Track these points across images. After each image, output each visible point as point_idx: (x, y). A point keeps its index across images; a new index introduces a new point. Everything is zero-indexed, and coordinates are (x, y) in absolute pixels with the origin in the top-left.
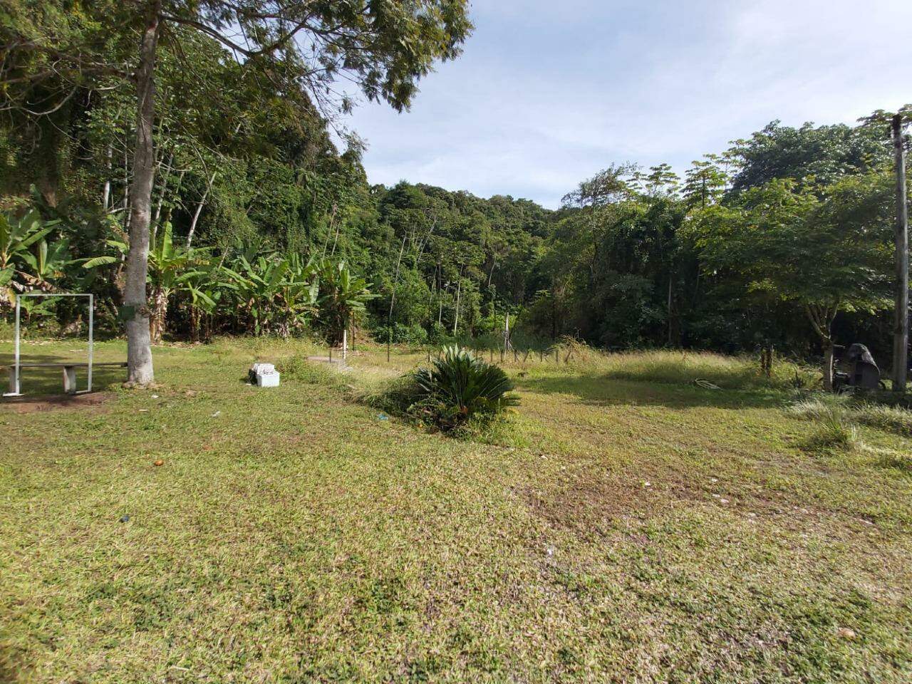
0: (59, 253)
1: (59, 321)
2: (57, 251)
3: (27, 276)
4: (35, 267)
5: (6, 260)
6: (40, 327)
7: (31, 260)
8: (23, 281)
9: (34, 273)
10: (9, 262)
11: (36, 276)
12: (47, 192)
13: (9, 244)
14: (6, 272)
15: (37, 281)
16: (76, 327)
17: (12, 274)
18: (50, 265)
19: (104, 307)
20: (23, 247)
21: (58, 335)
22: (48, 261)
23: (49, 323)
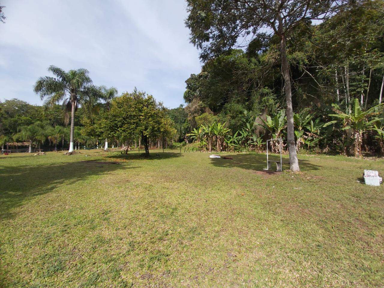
0: (318, 123)
1: (320, 148)
2: (317, 122)
3: (307, 133)
4: (310, 130)
5: (301, 129)
6: (314, 150)
7: (308, 128)
8: (307, 135)
9: (310, 132)
10: (302, 130)
11: (311, 133)
12: (317, 103)
13: (301, 124)
14: (301, 133)
15: (311, 135)
16: (326, 150)
17: (303, 133)
18: (315, 128)
19: (339, 141)
20: (305, 124)
21: (319, 153)
22: (314, 127)
23: (316, 149)
